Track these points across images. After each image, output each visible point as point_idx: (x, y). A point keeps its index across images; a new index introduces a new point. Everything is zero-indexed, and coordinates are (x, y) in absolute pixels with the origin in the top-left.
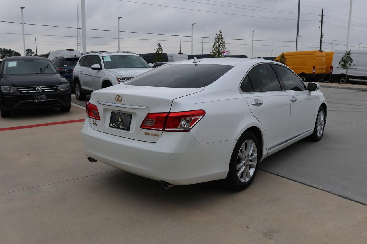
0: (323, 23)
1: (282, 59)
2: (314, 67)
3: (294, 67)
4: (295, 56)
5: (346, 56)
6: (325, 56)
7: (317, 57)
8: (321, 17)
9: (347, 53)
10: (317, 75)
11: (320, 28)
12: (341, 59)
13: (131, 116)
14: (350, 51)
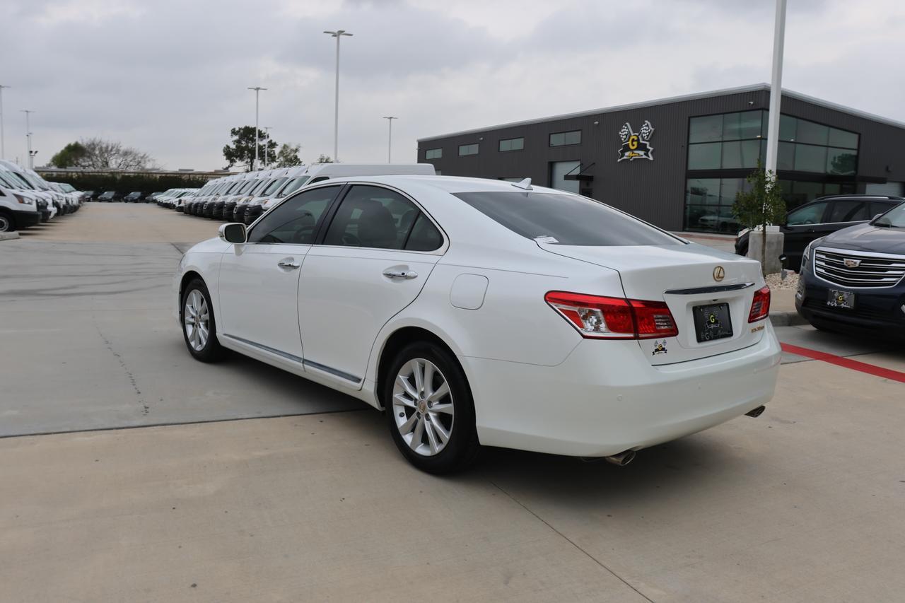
13: (727, 305)
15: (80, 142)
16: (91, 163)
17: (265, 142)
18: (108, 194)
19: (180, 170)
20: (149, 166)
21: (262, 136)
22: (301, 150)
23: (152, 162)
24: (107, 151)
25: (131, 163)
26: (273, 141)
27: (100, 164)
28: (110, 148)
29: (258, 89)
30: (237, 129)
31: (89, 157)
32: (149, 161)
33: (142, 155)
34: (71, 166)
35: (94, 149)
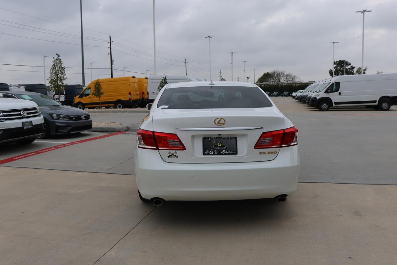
0: (112, 49)
1: (97, 86)
2: (130, 94)
3: (109, 94)
4: (108, 83)
5: (163, 82)
6: (137, 82)
7: (131, 83)
8: (109, 43)
9: (163, 79)
10: (133, 101)
11: (110, 55)
12: (159, 84)
13: (236, 138)
14: (166, 76)
15: (269, 72)
16: (273, 80)
17: (349, 67)
18: (275, 93)
19: (309, 82)
20: (297, 80)
21: (348, 64)
22: (367, 70)
23: (298, 79)
24: (279, 75)
25: (289, 80)
26: (353, 66)
27: (277, 81)
28: (281, 74)
29: (334, 43)
30: (336, 62)
31: (273, 78)
32: (297, 78)
33: (294, 76)
34: (265, 82)
35: (274, 74)
